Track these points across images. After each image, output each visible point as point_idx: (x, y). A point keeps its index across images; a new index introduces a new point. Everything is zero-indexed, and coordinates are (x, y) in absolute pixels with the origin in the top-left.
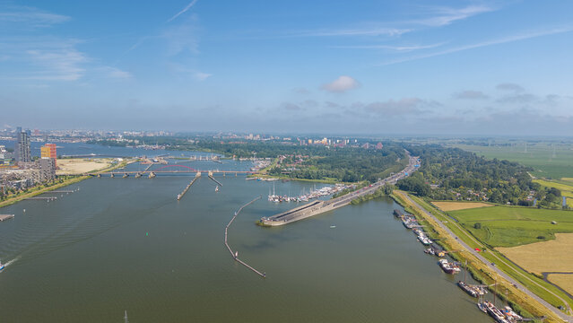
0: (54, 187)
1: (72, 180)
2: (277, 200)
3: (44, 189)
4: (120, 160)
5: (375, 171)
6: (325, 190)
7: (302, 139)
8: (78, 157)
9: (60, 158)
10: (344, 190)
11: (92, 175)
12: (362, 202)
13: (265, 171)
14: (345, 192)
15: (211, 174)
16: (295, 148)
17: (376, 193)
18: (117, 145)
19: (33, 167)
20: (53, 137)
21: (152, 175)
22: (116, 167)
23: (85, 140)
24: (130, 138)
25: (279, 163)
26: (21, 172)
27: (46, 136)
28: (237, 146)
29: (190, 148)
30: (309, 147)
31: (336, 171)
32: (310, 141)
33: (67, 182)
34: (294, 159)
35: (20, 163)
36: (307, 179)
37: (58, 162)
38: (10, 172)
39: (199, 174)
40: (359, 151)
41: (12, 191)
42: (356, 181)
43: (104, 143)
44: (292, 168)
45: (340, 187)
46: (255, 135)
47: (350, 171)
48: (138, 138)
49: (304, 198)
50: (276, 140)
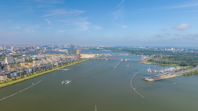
0: (80, 62)
1: (84, 60)
2: (151, 71)
3: (77, 62)
4: (98, 54)
5: (196, 62)
6: (172, 69)
7: (162, 48)
8: (86, 53)
9: (81, 53)
10: (180, 69)
11: (90, 59)
12: (189, 75)
13: (146, 60)
14: (181, 70)
15: (126, 60)
16: (159, 52)
17: (195, 72)
18: (97, 50)
19: (75, 56)
20: (80, 47)
21: (107, 59)
22: (97, 57)
23: (88, 48)
24: (101, 47)
25: (152, 57)
26: (71, 57)
27: (78, 47)
28: (136, 51)
29: (119, 51)
30: (165, 52)
31: (177, 62)
32: (166, 49)
33: (83, 61)
34: (159, 56)
35: (71, 55)
36: (164, 64)
37: (81, 54)
38: (69, 57)
39: (122, 60)
40: (188, 54)
41: (69, 62)
42: (186, 66)
43: (93, 49)
44: (158, 59)
45: (179, 68)
46: (143, 47)
47: (183, 62)
48: (103, 48)
49: (162, 71)
50: (151, 49)
